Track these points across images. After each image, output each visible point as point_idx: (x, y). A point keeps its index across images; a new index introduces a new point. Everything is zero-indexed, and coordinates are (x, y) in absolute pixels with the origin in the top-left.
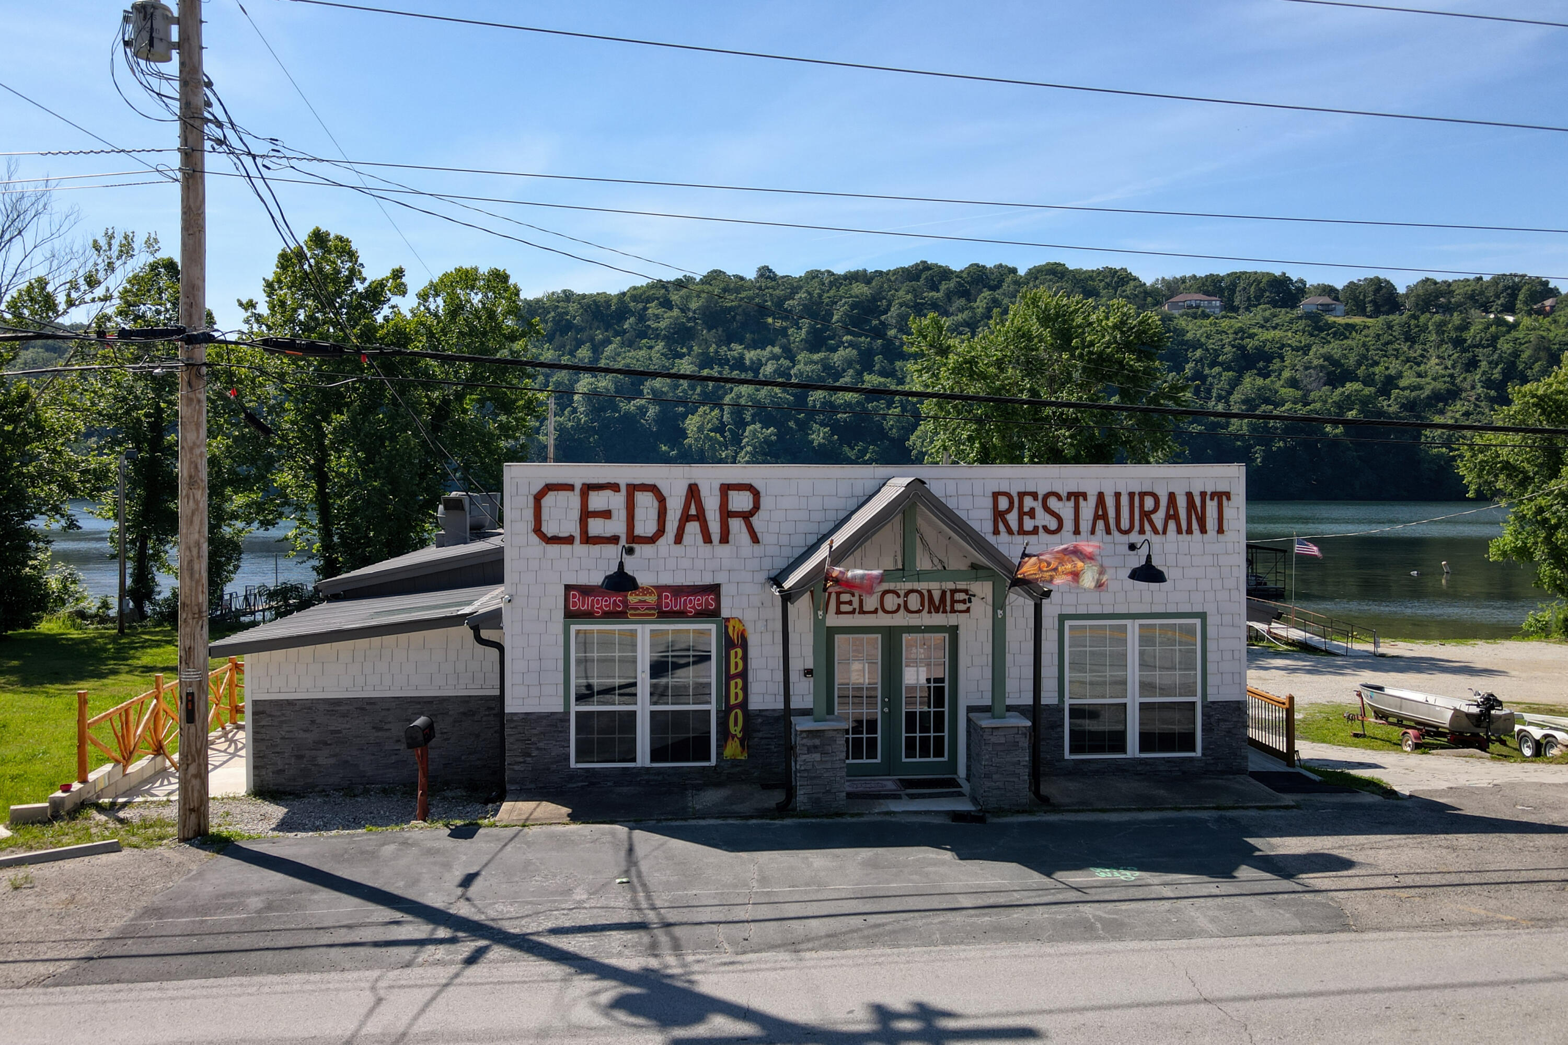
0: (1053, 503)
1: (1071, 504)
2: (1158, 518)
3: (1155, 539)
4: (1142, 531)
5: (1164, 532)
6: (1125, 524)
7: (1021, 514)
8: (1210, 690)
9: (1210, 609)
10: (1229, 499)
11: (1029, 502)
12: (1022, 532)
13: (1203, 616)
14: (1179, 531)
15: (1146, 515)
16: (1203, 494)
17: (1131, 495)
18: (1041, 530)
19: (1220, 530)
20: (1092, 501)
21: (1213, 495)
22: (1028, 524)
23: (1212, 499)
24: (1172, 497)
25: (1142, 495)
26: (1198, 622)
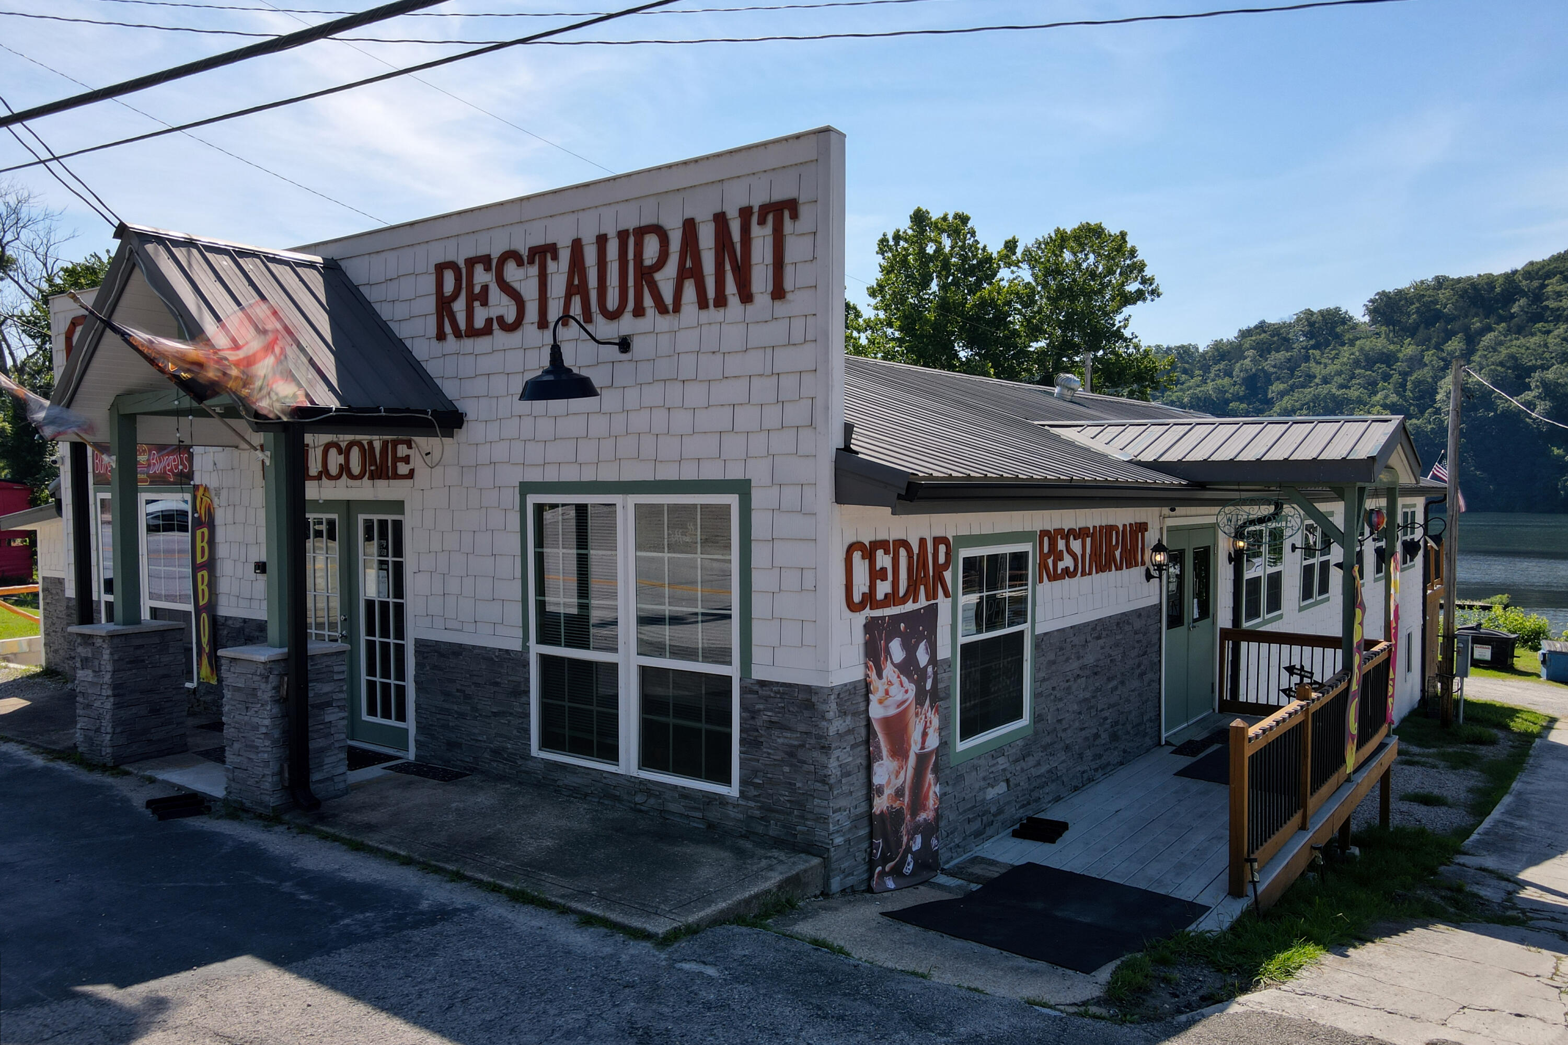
0: (512, 273)
1: (534, 270)
2: (666, 279)
3: (664, 323)
4: (639, 312)
5: (677, 308)
6: (612, 302)
7: (471, 299)
8: (758, 655)
9: (758, 473)
10: (795, 216)
11: (481, 277)
12: (473, 332)
13: (742, 488)
14: (703, 303)
15: (646, 275)
16: (745, 213)
17: (623, 236)
18: (495, 326)
19: (778, 293)
20: (565, 256)
21: (765, 209)
22: (481, 316)
23: (762, 222)
24: (690, 227)
25: (641, 232)
26: (732, 500)
